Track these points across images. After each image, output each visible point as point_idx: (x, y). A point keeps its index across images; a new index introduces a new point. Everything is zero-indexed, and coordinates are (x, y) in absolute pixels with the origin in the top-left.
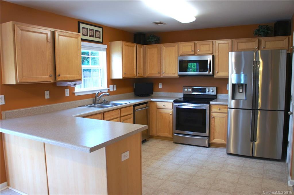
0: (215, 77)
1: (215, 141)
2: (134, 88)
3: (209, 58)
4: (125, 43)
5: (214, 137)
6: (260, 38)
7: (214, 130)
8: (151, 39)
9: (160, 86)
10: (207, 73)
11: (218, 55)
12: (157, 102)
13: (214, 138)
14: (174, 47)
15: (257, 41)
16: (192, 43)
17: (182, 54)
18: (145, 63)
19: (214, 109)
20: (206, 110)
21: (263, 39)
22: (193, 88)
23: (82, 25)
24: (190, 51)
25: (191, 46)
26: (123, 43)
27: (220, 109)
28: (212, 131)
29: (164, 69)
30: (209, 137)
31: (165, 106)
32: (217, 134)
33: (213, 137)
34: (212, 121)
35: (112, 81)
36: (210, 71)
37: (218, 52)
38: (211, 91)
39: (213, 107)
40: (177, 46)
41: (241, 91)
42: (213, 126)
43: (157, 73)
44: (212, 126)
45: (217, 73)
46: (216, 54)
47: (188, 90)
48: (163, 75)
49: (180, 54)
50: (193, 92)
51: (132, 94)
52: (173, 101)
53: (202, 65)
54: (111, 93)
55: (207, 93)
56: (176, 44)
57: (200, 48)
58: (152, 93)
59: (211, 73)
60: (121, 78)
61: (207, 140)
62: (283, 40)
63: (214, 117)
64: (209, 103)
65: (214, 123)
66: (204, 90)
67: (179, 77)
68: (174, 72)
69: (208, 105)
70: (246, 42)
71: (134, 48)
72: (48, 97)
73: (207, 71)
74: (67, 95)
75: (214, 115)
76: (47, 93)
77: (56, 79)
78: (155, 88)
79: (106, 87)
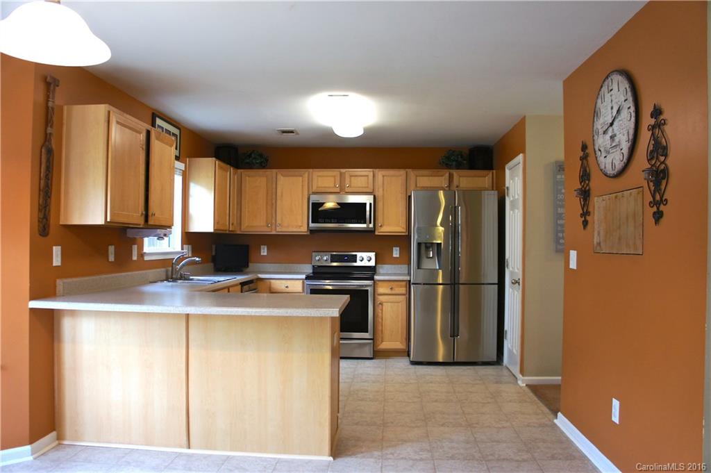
0: (377, 233)
1: (385, 345)
2: (214, 253)
3: (368, 200)
4: (220, 163)
5: (382, 338)
6: (451, 171)
7: (382, 326)
8: (255, 158)
9: (264, 251)
10: (365, 225)
11: (383, 196)
12: (272, 281)
13: (382, 341)
14: (301, 178)
15: (447, 175)
16: (335, 172)
17: (316, 191)
18: (240, 203)
19: (381, 289)
20: (367, 290)
21: (455, 173)
22: (331, 255)
23: (158, 122)
24: (332, 185)
25: (334, 176)
26: (217, 162)
27: (391, 289)
28: (379, 328)
29: (279, 218)
30: (373, 339)
31: (287, 287)
32: (387, 333)
33: (380, 340)
34: (379, 310)
35: (190, 238)
36: (370, 223)
37: (383, 190)
39: (379, 285)
40: (306, 175)
41: (431, 256)
42: (380, 320)
43: (265, 224)
44: (378, 319)
45: (381, 226)
46: (379, 193)
47: (322, 258)
48: (278, 229)
49: (315, 189)
50: (332, 261)
52: (304, 277)
53: (355, 212)
54: (190, 264)
55: (359, 264)
56: (306, 173)
57: (350, 181)
58: (248, 266)
59: (371, 226)
60: (211, 230)
62: (485, 177)
63: (381, 304)
64: (372, 279)
65: (382, 313)
66: (353, 259)
67: (309, 233)
68: (300, 224)
69: (370, 283)
70: (429, 176)
71: (228, 174)
72: (112, 258)
73: (365, 223)
74: (135, 258)
75: (381, 298)
76: (111, 249)
77: (147, 220)
78: (252, 256)
79: (178, 248)
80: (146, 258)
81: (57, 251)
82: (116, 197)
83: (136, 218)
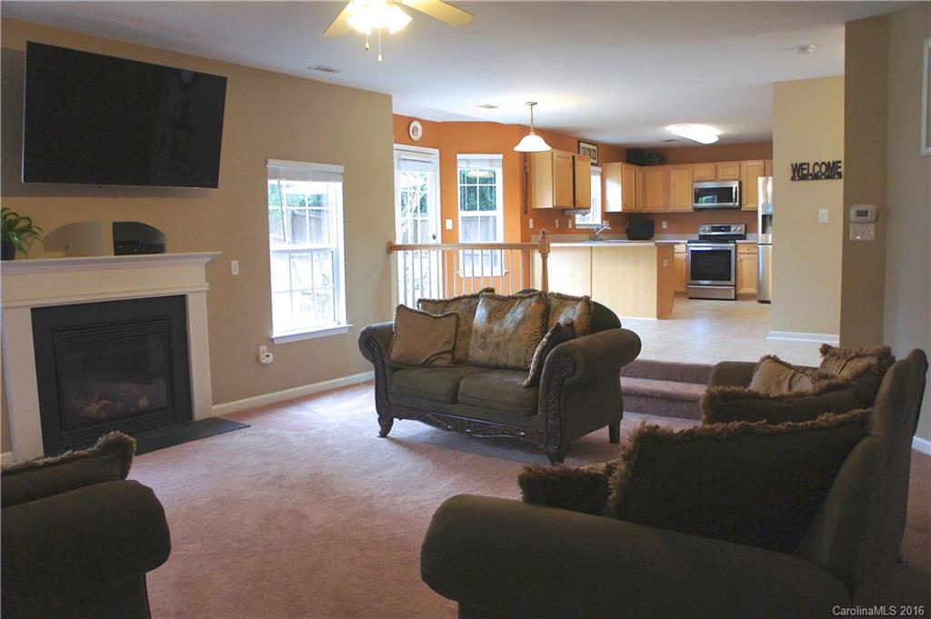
0: (743, 209)
1: (743, 291)
2: (628, 227)
3: (735, 185)
4: (625, 165)
5: (742, 285)
7: (740, 275)
8: (654, 158)
9: (665, 226)
10: (732, 204)
11: (747, 181)
13: (742, 288)
14: (687, 172)
16: (712, 165)
17: (698, 180)
18: (644, 191)
19: (741, 249)
20: (730, 251)
22: (711, 227)
23: (582, 144)
24: (709, 175)
25: (711, 169)
26: (623, 165)
27: (748, 249)
28: (739, 278)
29: (672, 200)
30: (735, 286)
32: (745, 281)
33: (740, 286)
34: (738, 265)
35: (607, 215)
36: (736, 202)
37: (747, 177)
38: (736, 229)
39: (739, 246)
40: (691, 169)
44: (739, 272)
45: (745, 204)
46: (744, 180)
47: (705, 229)
48: (672, 208)
49: (695, 179)
50: (712, 231)
51: (626, 235)
52: (686, 242)
53: (724, 194)
54: (605, 232)
55: (732, 233)
56: (690, 166)
57: (722, 171)
58: (653, 236)
59: (737, 204)
60: (620, 210)
61: (733, 291)
63: (741, 260)
64: (735, 243)
65: (741, 267)
66: (728, 229)
67: (693, 211)
68: (687, 204)
69: (733, 245)
71: (633, 170)
72: (557, 226)
73: (732, 201)
74: (570, 227)
75: (740, 257)
76: (557, 221)
77: (574, 205)
78: (656, 228)
79: (600, 223)
80: (577, 227)
81: (531, 221)
82: (558, 193)
83: (568, 203)
